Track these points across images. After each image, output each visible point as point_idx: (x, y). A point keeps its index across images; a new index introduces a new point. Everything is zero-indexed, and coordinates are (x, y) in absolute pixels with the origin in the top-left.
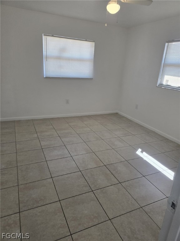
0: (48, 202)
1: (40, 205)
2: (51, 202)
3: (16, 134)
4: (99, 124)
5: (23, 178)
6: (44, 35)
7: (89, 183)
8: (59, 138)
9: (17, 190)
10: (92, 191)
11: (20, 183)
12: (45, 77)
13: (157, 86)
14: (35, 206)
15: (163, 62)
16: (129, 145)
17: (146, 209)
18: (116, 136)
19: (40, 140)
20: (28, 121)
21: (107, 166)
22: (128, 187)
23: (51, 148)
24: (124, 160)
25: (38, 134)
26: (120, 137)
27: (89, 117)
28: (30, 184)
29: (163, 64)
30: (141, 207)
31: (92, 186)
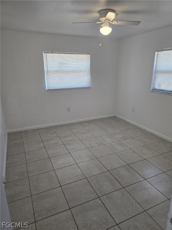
0: (59, 211)
1: (52, 214)
2: (63, 210)
3: (24, 145)
4: (100, 129)
5: (34, 188)
6: (44, 53)
7: (95, 189)
8: (63, 145)
9: (31, 200)
10: (99, 197)
11: (33, 193)
12: (47, 89)
13: (151, 90)
14: (48, 215)
15: (155, 69)
16: (129, 149)
17: (150, 212)
18: (117, 141)
19: (47, 149)
20: (34, 130)
21: (110, 171)
22: (132, 192)
23: (57, 157)
24: (125, 164)
25: (45, 143)
26: (120, 141)
27: (89, 122)
28: (41, 194)
29: (154, 71)
30: (145, 211)
31: (98, 193)
